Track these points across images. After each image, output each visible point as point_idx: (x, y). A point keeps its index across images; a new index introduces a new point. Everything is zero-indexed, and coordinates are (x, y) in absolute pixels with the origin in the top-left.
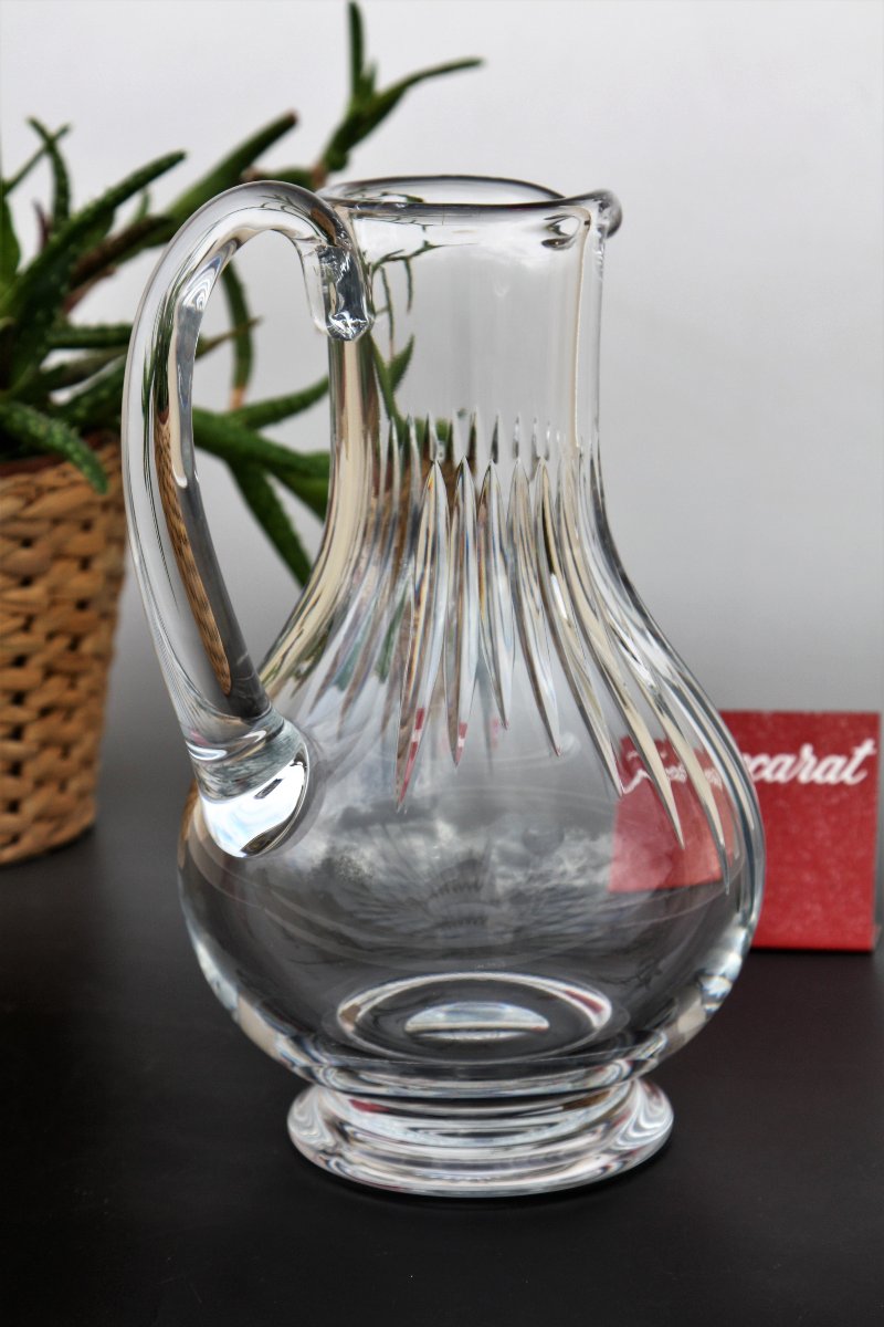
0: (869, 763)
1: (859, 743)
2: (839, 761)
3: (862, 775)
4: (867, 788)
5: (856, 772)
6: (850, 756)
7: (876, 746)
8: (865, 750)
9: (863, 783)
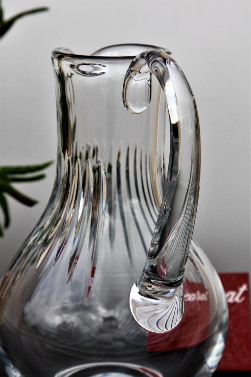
0: (245, 294)
1: (241, 285)
2: (233, 293)
3: (243, 299)
4: (245, 304)
5: (240, 298)
6: (237, 291)
7: (248, 287)
8: (243, 288)
9: (244, 302)
